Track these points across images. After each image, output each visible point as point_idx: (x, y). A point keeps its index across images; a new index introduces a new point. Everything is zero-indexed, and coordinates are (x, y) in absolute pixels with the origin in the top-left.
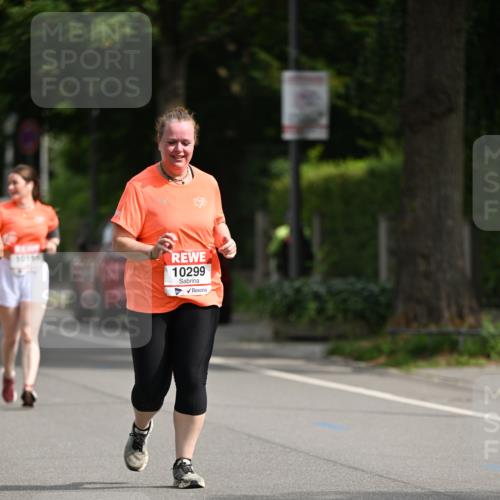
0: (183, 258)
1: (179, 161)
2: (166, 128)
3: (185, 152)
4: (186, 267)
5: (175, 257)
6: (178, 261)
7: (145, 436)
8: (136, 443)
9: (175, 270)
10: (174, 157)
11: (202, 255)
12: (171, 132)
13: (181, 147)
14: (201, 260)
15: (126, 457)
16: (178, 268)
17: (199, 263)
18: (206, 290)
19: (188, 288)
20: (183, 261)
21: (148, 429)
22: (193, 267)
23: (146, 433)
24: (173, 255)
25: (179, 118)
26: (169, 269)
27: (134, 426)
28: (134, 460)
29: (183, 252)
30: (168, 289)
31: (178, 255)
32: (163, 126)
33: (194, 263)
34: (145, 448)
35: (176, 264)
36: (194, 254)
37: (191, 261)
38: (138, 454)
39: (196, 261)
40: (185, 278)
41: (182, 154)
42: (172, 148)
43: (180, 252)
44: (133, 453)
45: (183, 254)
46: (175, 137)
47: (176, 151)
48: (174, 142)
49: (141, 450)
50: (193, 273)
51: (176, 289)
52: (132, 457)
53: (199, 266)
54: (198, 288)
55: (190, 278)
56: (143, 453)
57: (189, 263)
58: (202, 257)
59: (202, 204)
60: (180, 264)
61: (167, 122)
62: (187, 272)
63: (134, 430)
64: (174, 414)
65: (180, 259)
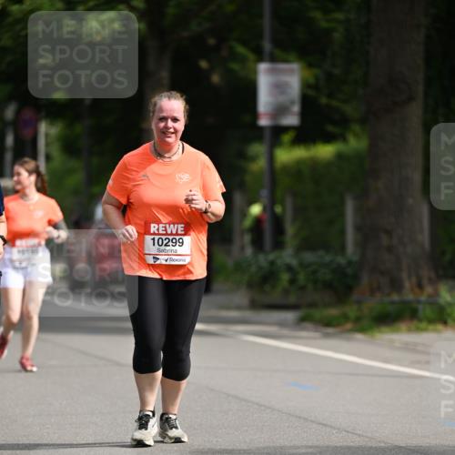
1: (169, 137)
2: (158, 106)
3: (175, 129)
4: (164, 237)
5: (153, 228)
6: (156, 232)
9: (154, 239)
10: (164, 133)
12: (161, 110)
13: (170, 123)
14: (179, 232)
17: (177, 234)
18: (185, 261)
19: (166, 257)
20: (161, 232)
22: (171, 238)
24: (152, 225)
26: (148, 238)
29: (162, 223)
30: (147, 257)
31: (156, 226)
32: (155, 105)
35: (154, 234)
36: (172, 226)
37: (169, 232)
39: (174, 232)
40: (163, 247)
41: (172, 130)
42: (162, 125)
43: (159, 224)
45: (161, 225)
46: (165, 114)
47: (166, 127)
48: (164, 119)
50: (170, 243)
51: (154, 258)
53: (177, 238)
54: (174, 257)
55: (167, 248)
57: (167, 234)
58: (180, 229)
60: (159, 234)
61: (159, 101)
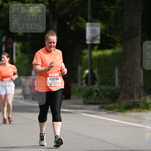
0: (52, 75)
2: (48, 38)
3: (54, 45)
5: (50, 75)
6: (51, 76)
9: (50, 78)
10: (50, 47)
11: (58, 74)
12: (50, 40)
13: (52, 44)
14: (58, 76)
16: (51, 78)
19: (54, 84)
20: (52, 76)
22: (55, 78)
23: (44, 135)
24: (50, 74)
25: (52, 35)
26: (48, 78)
29: (53, 73)
30: (48, 84)
31: (51, 74)
32: (47, 37)
35: (50, 77)
37: (55, 76)
40: (53, 81)
43: (52, 73)
45: (52, 74)
46: (51, 41)
47: (51, 45)
48: (50, 43)
50: (55, 79)
51: (50, 84)
59: (58, 59)
60: (52, 77)
61: (48, 36)
63: (40, 135)
65: (51, 75)
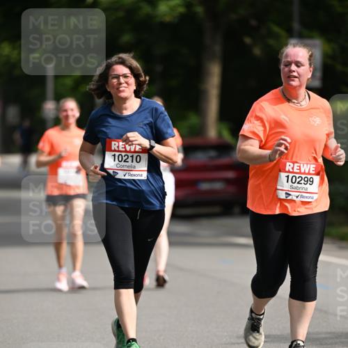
4: (297, 176)
5: (289, 166)
6: (291, 170)
7: (260, 320)
8: (254, 325)
9: (288, 177)
11: (312, 168)
14: (311, 172)
15: (246, 337)
16: (291, 175)
17: (309, 174)
18: (312, 198)
19: (297, 194)
20: (295, 170)
21: (263, 314)
22: (303, 176)
23: (262, 317)
24: (288, 164)
26: (283, 175)
27: (252, 311)
28: (253, 340)
29: (297, 163)
30: (280, 191)
31: (292, 165)
33: (304, 173)
34: (261, 330)
35: (289, 172)
36: (305, 165)
37: (302, 171)
38: (256, 335)
39: (307, 171)
40: (296, 185)
43: (294, 163)
44: (251, 334)
45: (296, 165)
49: (258, 332)
50: (303, 182)
51: (286, 193)
52: (251, 338)
53: (309, 177)
54: (305, 195)
55: (299, 185)
56: (261, 334)
57: (300, 173)
58: (312, 169)
60: (293, 173)
62: (298, 180)
63: (251, 315)
64: (289, 301)
65: (293, 168)
